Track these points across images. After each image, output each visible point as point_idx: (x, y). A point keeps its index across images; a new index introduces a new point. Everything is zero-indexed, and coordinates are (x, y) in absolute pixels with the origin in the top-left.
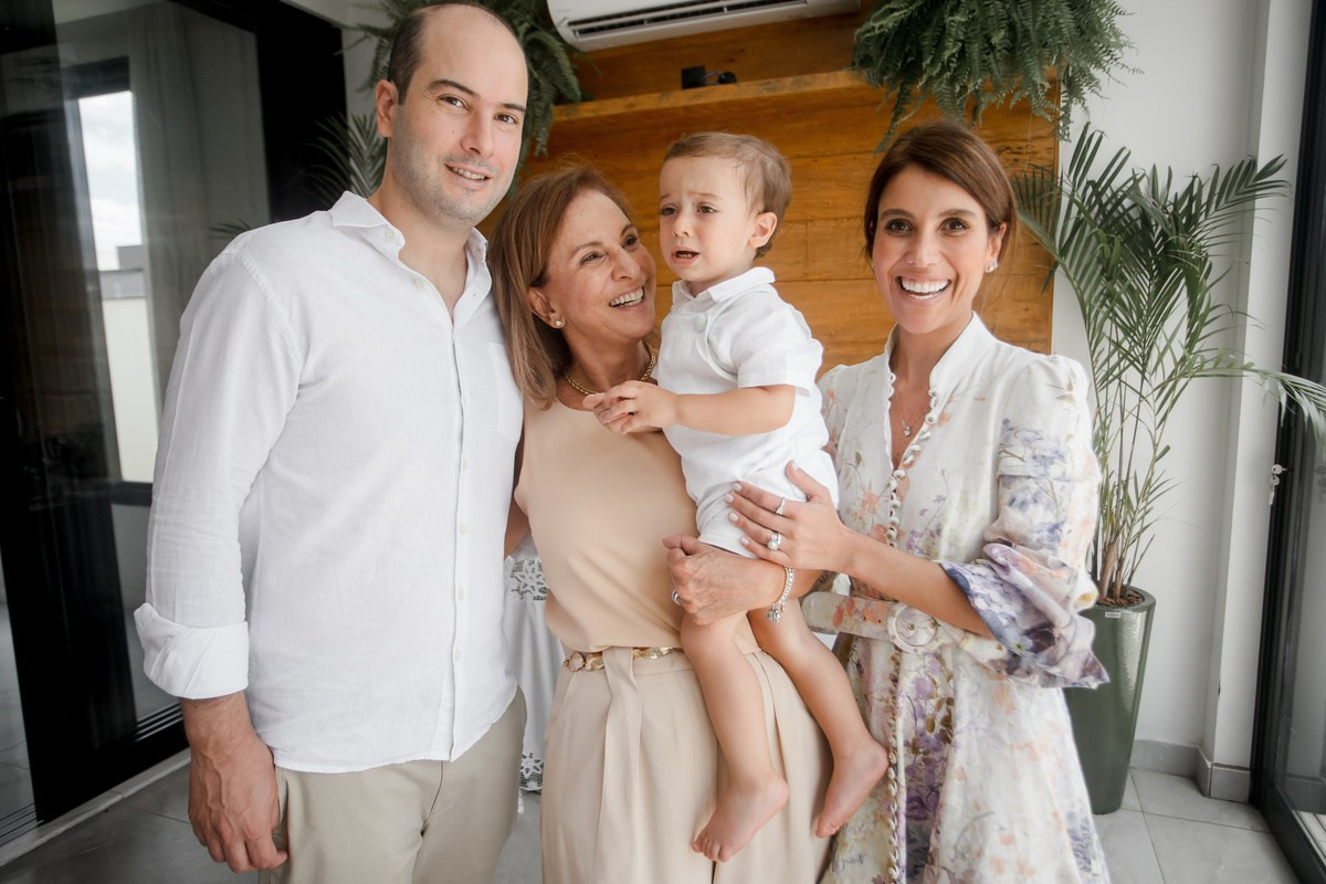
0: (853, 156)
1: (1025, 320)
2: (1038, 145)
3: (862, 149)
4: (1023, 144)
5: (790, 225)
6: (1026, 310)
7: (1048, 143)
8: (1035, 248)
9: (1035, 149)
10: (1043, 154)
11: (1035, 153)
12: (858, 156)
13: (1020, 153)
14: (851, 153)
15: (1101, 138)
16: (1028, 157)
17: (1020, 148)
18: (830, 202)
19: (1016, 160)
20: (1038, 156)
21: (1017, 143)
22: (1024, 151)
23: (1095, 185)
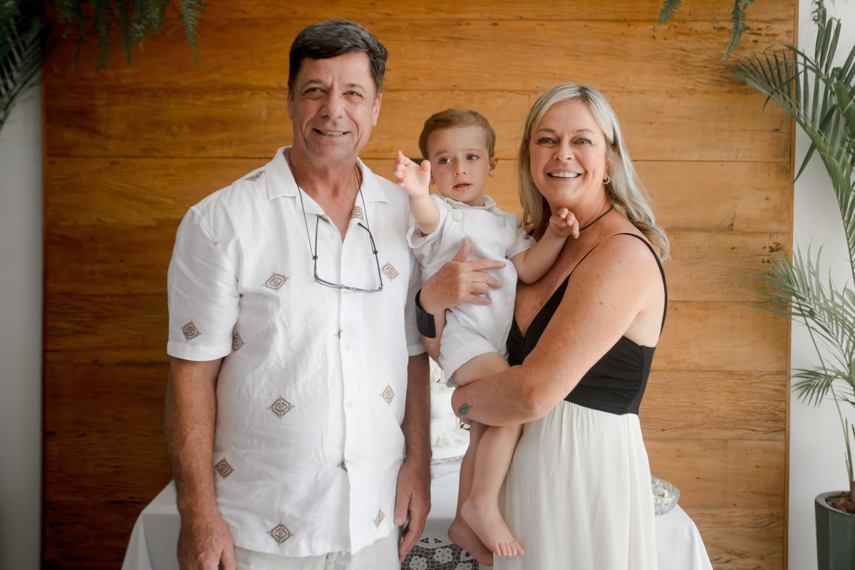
0: (583, 23)
1: (767, 210)
2: (777, 28)
3: (594, 17)
4: (762, 26)
5: (511, 95)
6: (767, 199)
7: (789, 27)
8: (776, 134)
9: (774, 32)
10: (784, 38)
11: (774, 35)
12: (588, 23)
13: (760, 35)
14: (582, 20)
15: (839, 26)
16: (766, 39)
17: (760, 29)
18: (557, 72)
19: (755, 41)
20: (778, 38)
21: (756, 23)
22: (764, 32)
23: (840, 73)
